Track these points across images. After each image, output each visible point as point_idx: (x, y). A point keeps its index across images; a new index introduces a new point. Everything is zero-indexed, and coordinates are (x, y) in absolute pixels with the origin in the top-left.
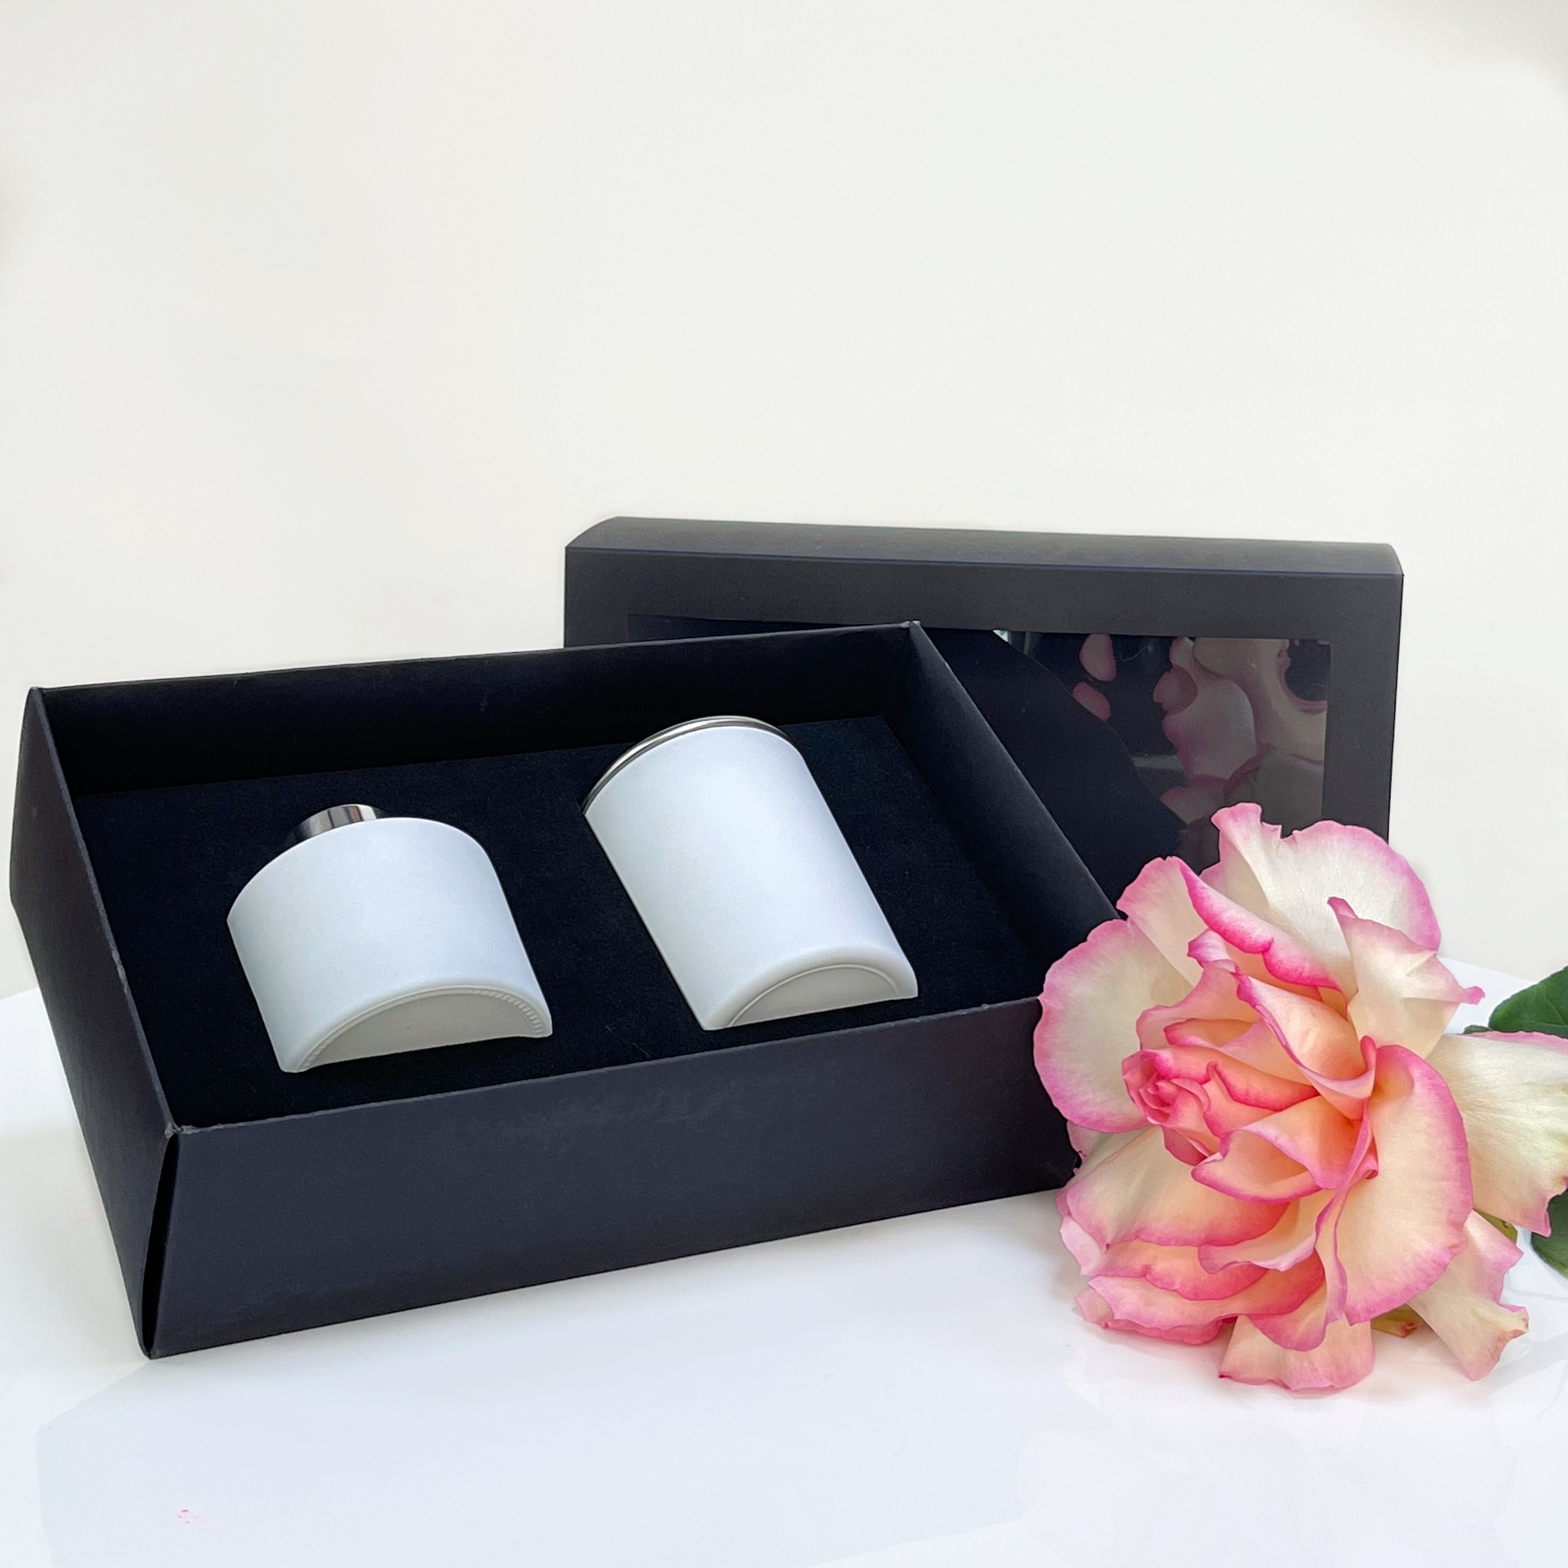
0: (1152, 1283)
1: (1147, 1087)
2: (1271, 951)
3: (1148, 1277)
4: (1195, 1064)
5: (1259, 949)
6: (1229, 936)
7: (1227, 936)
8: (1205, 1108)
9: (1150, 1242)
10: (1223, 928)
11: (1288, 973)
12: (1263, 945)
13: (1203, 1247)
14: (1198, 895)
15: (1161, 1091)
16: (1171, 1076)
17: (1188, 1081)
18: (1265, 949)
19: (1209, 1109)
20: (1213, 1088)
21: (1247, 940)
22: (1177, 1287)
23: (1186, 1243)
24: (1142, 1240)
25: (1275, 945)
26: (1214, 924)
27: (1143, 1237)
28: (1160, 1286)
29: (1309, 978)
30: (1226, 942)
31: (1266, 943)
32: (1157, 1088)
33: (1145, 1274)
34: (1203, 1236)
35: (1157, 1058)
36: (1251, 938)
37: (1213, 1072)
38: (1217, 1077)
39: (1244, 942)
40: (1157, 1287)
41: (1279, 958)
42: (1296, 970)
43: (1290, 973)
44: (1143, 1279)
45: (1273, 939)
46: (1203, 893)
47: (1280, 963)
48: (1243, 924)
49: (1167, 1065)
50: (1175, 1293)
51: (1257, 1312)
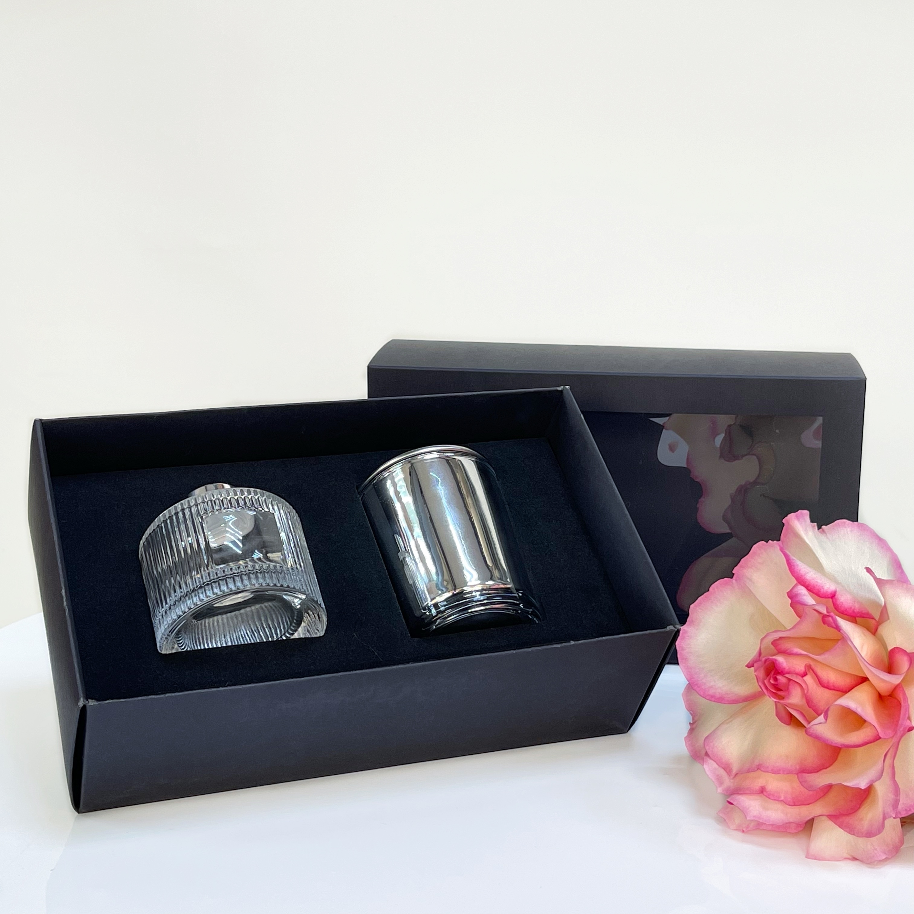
0: (767, 797)
1: (770, 679)
2: (836, 597)
3: (765, 793)
4: (799, 665)
5: (829, 596)
6: (811, 588)
7: (809, 588)
8: (806, 692)
9: (767, 772)
10: (807, 583)
11: (846, 610)
12: (831, 593)
13: (799, 774)
14: (792, 564)
15: (779, 681)
16: (785, 672)
17: (795, 675)
18: (833, 596)
19: (808, 692)
20: (809, 679)
21: (822, 590)
22: (782, 798)
23: (790, 772)
24: (762, 771)
25: (838, 593)
26: (801, 581)
27: (762, 769)
28: (773, 799)
29: (859, 612)
30: (809, 592)
31: (833, 592)
32: (776, 679)
33: (762, 791)
34: (798, 767)
35: (777, 662)
36: (824, 589)
37: (809, 669)
38: (811, 671)
39: (819, 591)
40: (769, 798)
41: (841, 601)
42: (851, 608)
43: (848, 610)
44: (762, 795)
45: (836, 589)
46: (794, 562)
47: (841, 604)
48: (819, 581)
49: (782, 666)
50: (782, 802)
51: (833, 813)
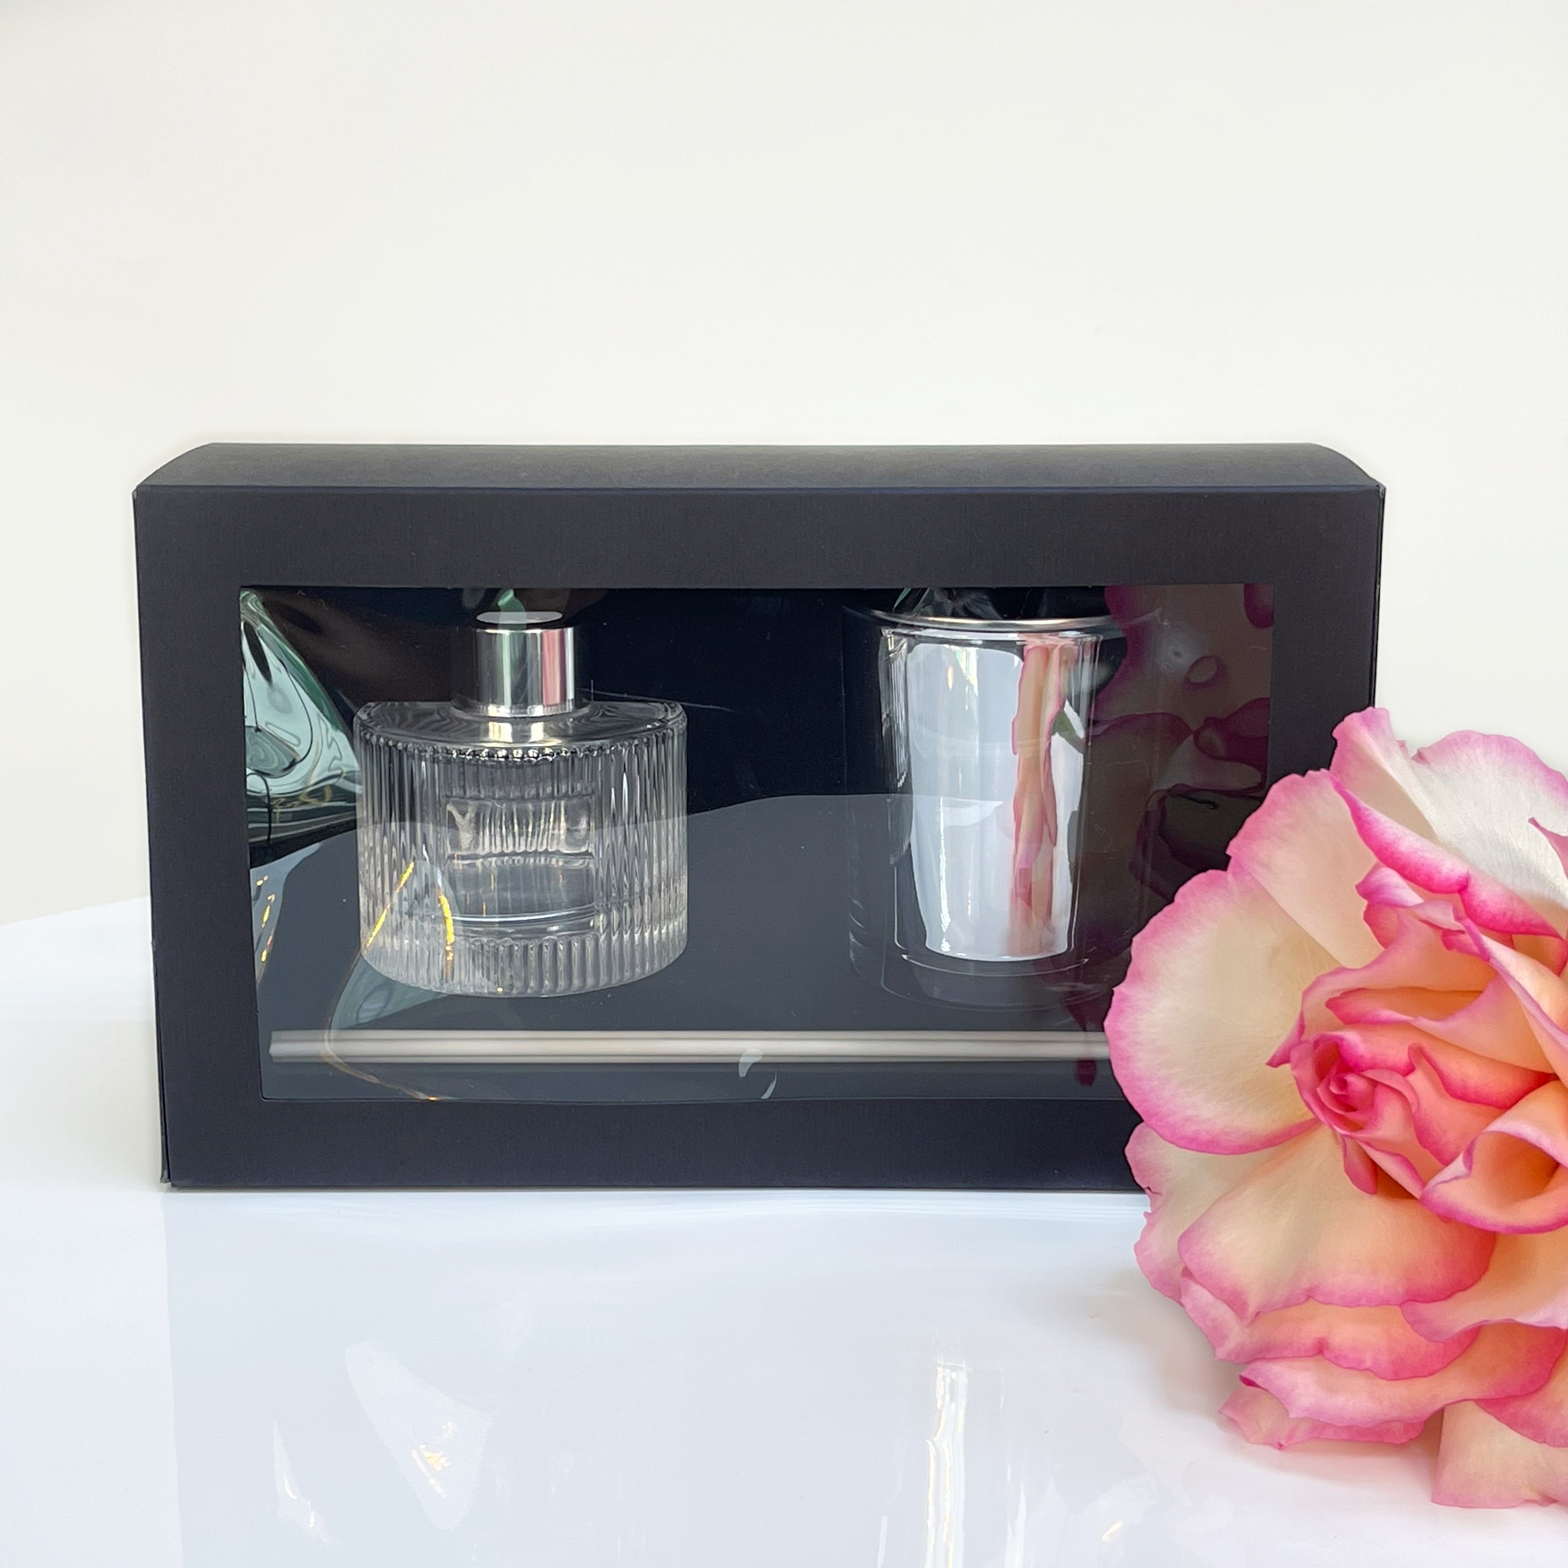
0: (1333, 1363)
1: (1329, 1084)
2: (1470, 889)
3: (1326, 1352)
4: (1394, 1048)
5: (1456, 888)
6: (1411, 873)
7: (1407, 873)
8: (1414, 1109)
9: (1330, 1303)
10: (1402, 862)
12: (1458, 882)
13: (1406, 1306)
14: (1364, 819)
15: (1350, 1089)
16: (1364, 1065)
17: (1387, 1072)
18: (1462, 887)
19: (1418, 1110)
21: (1437, 876)
22: (1368, 1364)
23: (1384, 1302)
24: (1317, 1302)
25: (1473, 881)
26: (1388, 857)
27: (1318, 1298)
28: (1345, 1365)
29: (1523, 923)
30: (1406, 881)
31: (1461, 879)
32: (1343, 1084)
33: (1320, 1349)
34: (1401, 1290)
35: (1344, 1043)
36: (1439, 872)
37: (1419, 1058)
38: (1424, 1062)
39: (1430, 878)
40: (1337, 1365)
41: (1482, 898)
42: (1505, 914)
43: (1498, 918)
44: (1319, 1357)
45: (1467, 872)
46: (1369, 815)
47: (1482, 905)
48: (1427, 855)
49: (1356, 1052)
50: (1368, 1372)
51: (1491, 1394)
